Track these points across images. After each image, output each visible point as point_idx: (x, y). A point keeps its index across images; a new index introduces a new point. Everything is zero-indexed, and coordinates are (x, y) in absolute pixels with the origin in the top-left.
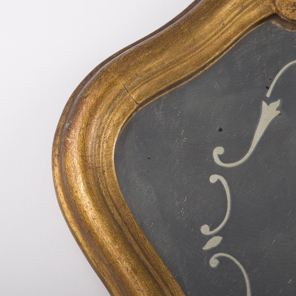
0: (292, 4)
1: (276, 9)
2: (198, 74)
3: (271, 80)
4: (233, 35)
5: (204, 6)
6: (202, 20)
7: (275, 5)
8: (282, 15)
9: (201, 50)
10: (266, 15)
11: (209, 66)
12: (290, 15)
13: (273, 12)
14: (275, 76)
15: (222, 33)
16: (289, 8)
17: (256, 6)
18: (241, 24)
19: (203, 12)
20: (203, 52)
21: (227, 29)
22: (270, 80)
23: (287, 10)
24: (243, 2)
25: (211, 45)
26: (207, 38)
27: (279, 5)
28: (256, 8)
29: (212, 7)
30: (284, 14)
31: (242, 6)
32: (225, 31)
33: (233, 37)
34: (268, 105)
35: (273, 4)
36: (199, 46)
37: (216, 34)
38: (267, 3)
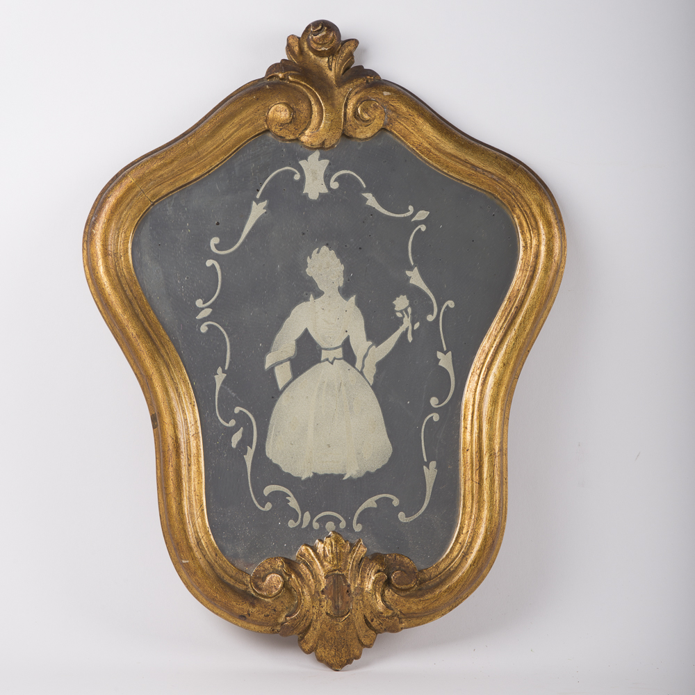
0: (280, 124)
1: (268, 127)
5: (208, 125)
7: (267, 123)
8: (273, 132)
9: (205, 160)
12: (278, 132)
13: (266, 129)
14: (264, 181)
15: (223, 146)
16: (277, 127)
17: (251, 124)
21: (226, 143)
22: (260, 184)
23: (276, 129)
24: (240, 122)
25: (213, 155)
26: (210, 150)
27: (270, 124)
28: (251, 126)
29: (215, 126)
31: (240, 125)
34: (257, 205)
35: (265, 123)
36: (203, 157)
37: (217, 147)
38: (261, 122)
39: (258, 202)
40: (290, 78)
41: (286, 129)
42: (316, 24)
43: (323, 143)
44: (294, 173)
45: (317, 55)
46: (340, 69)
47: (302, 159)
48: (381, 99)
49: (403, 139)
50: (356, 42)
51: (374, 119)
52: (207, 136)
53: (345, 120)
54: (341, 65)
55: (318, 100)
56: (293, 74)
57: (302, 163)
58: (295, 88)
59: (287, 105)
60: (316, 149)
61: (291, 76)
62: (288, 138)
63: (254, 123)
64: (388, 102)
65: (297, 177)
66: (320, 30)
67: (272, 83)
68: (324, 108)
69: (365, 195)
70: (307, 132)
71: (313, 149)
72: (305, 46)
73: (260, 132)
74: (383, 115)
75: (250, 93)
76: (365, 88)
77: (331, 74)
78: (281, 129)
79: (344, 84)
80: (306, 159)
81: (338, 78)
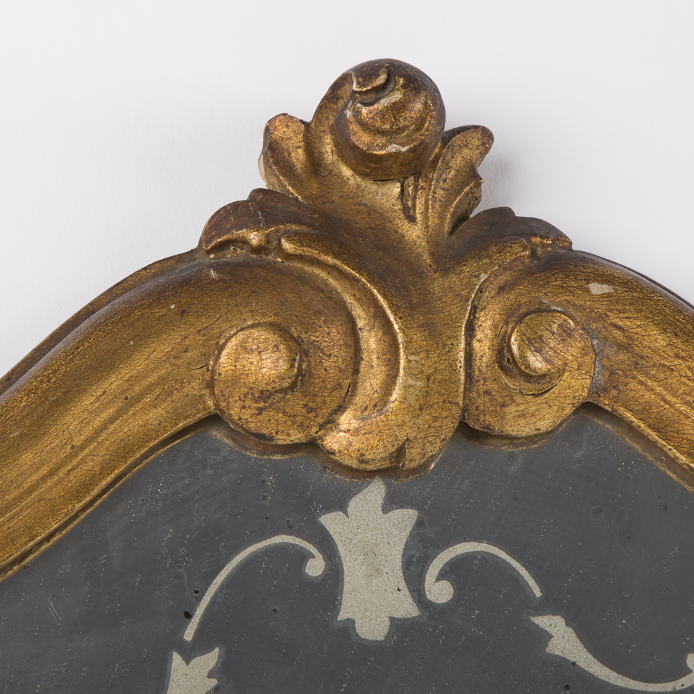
0: (257, 395)
1: (217, 405)
2: (8, 573)
3: (198, 595)
4: (100, 474)
5: (21, 401)
6: (13, 437)
7: (212, 393)
8: (232, 421)
9: (12, 518)
10: (189, 420)
11: (38, 552)
12: (251, 422)
13: (209, 413)
14: (209, 584)
15: (69, 471)
16: (248, 403)
17: (163, 397)
18: (122, 444)
19: (16, 416)
20: (15, 521)
21: (82, 459)
22: (195, 595)
23: (243, 410)
24: (128, 389)
25: (39, 502)
26: (28, 484)
27: (224, 396)
28: (163, 401)
29: (43, 403)
30: (236, 418)
31: (126, 398)
32: (79, 464)
33: (100, 480)
34: (187, 664)
35: (208, 391)
36: (6, 507)
37: (51, 474)
38: (194, 388)
39: (189, 653)
40: (287, 246)
41: (278, 410)
42: (367, 71)
43: (400, 452)
44: (306, 556)
45: (365, 175)
46: (441, 217)
47: (329, 508)
48: (582, 308)
49: (654, 436)
50: (486, 136)
51: (561, 372)
52: (21, 436)
53: (469, 375)
54: (445, 206)
55: (379, 315)
56: (296, 233)
57: (331, 521)
58: (303, 279)
59: (279, 328)
60: (372, 474)
61: (289, 239)
62: (282, 439)
63: (170, 394)
64: (602, 317)
65: (315, 567)
66: (383, 87)
67: (228, 263)
68: (400, 338)
69: (543, 621)
70: (347, 420)
71: (362, 474)
72: (328, 147)
73: (189, 421)
74: (588, 359)
75: (159, 296)
76: (529, 273)
77: (414, 233)
78: (260, 411)
79: (458, 264)
80: (343, 507)
81: (437, 245)
